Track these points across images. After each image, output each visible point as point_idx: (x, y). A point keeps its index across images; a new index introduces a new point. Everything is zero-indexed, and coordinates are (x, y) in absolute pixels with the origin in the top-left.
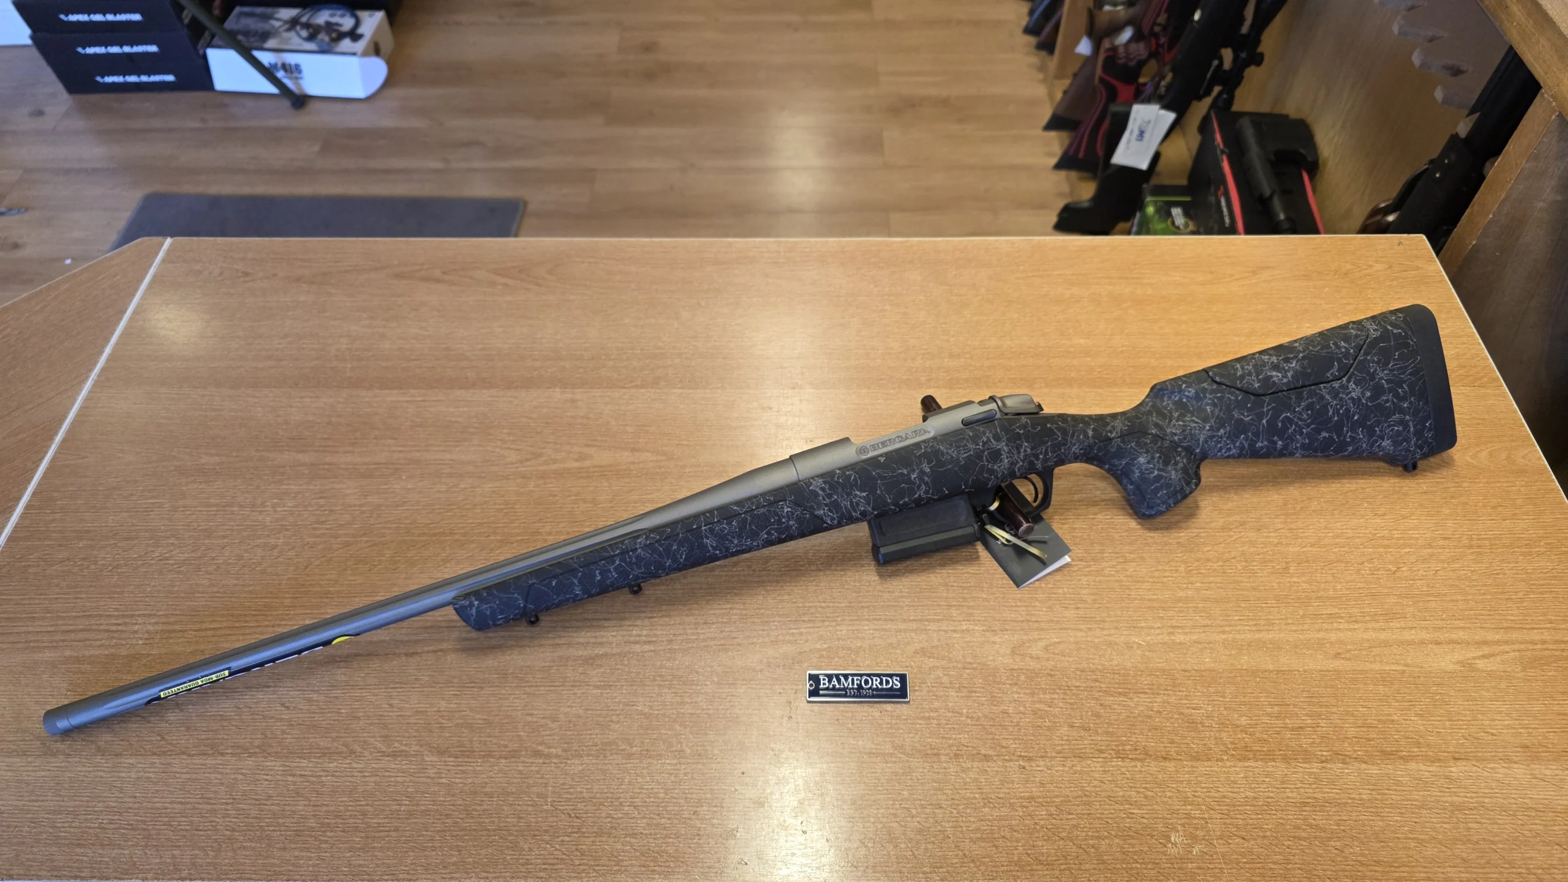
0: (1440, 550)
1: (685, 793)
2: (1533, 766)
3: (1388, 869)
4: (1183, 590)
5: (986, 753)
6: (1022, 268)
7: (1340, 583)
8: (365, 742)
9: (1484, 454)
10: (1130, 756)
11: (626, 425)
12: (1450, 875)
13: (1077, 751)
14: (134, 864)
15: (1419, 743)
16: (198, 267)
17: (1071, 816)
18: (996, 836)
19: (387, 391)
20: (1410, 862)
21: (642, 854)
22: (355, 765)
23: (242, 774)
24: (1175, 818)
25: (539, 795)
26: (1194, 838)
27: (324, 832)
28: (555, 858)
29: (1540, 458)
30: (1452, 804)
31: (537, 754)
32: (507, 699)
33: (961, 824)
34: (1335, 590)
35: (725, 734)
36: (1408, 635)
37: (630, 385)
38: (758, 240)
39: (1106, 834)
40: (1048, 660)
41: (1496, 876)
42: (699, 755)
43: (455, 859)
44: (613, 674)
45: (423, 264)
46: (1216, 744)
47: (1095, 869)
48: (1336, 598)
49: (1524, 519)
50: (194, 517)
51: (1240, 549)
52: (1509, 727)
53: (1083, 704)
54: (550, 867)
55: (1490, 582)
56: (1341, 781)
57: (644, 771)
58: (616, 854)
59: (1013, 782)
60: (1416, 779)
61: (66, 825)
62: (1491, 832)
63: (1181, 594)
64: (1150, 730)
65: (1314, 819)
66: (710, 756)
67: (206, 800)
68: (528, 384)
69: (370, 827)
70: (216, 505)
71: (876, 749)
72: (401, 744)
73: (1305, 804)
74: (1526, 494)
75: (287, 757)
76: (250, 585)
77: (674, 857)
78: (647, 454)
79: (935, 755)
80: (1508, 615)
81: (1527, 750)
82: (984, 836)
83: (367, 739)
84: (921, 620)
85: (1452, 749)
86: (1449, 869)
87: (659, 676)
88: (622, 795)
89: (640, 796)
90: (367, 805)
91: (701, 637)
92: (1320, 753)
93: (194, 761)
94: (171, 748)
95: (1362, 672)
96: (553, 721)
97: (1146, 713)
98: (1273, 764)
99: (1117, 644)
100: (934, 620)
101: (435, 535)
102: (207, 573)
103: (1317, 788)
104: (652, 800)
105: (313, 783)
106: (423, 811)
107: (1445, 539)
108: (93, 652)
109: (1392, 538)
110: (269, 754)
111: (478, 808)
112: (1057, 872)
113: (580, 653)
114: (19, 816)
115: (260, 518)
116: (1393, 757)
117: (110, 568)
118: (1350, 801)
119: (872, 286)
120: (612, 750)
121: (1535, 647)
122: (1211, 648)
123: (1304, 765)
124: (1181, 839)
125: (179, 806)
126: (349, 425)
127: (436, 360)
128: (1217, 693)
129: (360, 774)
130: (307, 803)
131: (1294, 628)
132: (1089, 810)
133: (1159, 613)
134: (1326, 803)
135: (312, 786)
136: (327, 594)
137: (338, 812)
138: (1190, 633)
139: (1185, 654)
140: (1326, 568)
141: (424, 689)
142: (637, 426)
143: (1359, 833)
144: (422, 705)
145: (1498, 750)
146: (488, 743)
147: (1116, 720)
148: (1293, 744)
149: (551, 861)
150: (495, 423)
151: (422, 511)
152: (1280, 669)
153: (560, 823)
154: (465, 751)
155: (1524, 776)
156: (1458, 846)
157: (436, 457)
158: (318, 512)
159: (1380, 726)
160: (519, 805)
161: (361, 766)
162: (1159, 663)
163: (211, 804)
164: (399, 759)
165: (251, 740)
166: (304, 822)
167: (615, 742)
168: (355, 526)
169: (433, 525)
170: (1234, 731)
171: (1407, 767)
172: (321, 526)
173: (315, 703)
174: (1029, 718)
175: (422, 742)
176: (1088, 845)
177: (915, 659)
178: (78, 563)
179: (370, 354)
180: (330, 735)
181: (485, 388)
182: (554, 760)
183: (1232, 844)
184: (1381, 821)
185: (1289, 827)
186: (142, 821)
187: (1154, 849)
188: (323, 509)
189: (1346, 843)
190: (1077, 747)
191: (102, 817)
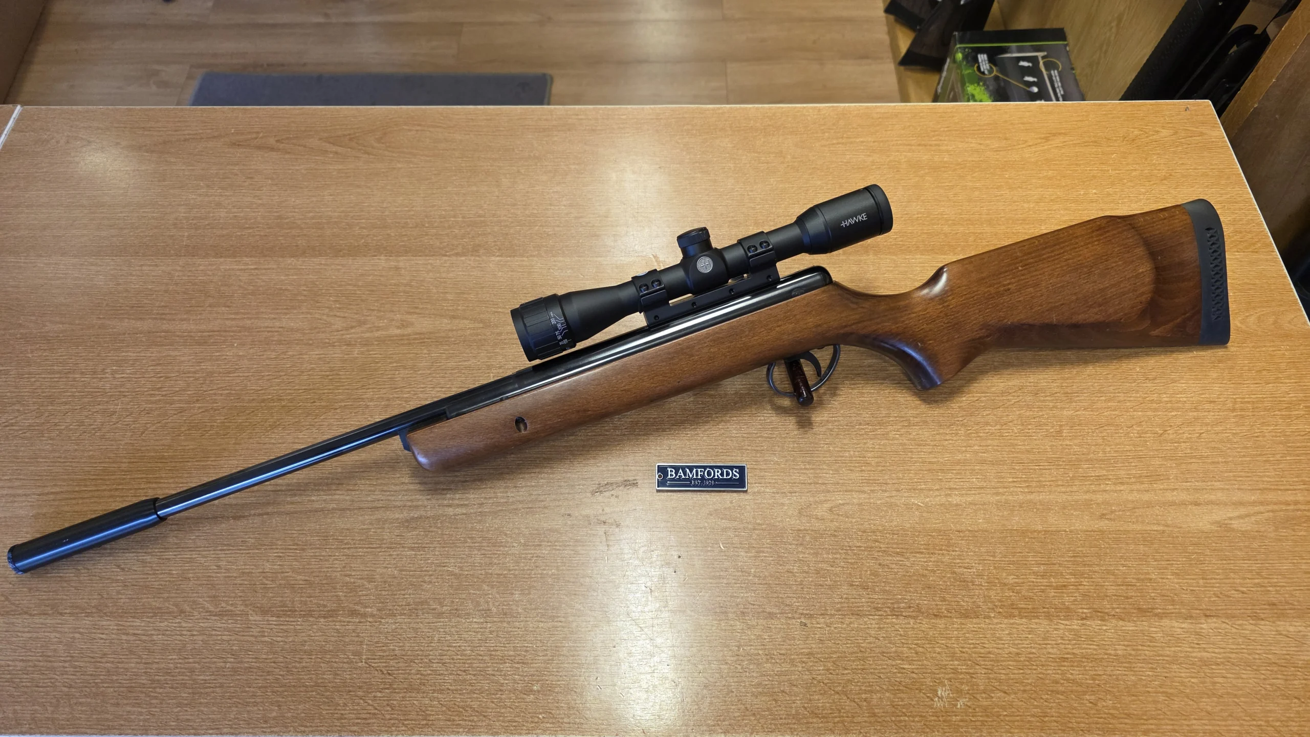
0: (1206, 413)
1: (490, 650)
2: (1279, 623)
4: (962, 451)
5: (771, 611)
6: (827, 134)
7: (1109, 446)
8: (194, 602)
9: (1252, 319)
10: (904, 613)
11: (446, 293)
12: (1194, 727)
13: (855, 609)
15: (1174, 601)
16: (44, 137)
17: (846, 672)
18: (776, 690)
19: (222, 260)
20: (1159, 715)
21: (449, 709)
22: (184, 624)
23: (80, 633)
24: (943, 673)
25: (354, 653)
26: (959, 692)
27: (155, 688)
28: (369, 713)
30: (1201, 660)
31: (353, 613)
32: (326, 560)
34: (1104, 452)
35: (529, 594)
36: (1170, 496)
37: (451, 253)
38: (577, 107)
39: (878, 688)
40: (832, 520)
41: (1237, 728)
42: (505, 614)
43: (274, 714)
44: (427, 536)
45: (258, 133)
46: (985, 601)
47: (865, 722)
48: (1104, 460)
49: (1286, 383)
50: (38, 384)
51: (1018, 413)
52: (1258, 585)
53: (863, 564)
54: (363, 721)
55: (1250, 444)
56: (1100, 637)
57: (452, 630)
58: (424, 709)
59: (794, 639)
60: (1168, 635)
62: (1235, 686)
63: (960, 457)
64: (923, 589)
65: (1072, 674)
66: (515, 615)
67: (46, 658)
68: (355, 252)
69: (197, 683)
70: (59, 372)
72: (228, 604)
73: (1065, 659)
74: (1290, 358)
75: (121, 617)
76: (90, 451)
77: (477, 712)
78: (466, 322)
79: (724, 613)
80: (1265, 476)
81: (1274, 607)
82: (765, 690)
83: (196, 599)
85: (1204, 607)
86: (1194, 722)
87: (468, 537)
88: (431, 653)
89: (449, 653)
90: (195, 663)
91: (511, 500)
93: (35, 621)
94: (14, 608)
95: (1126, 532)
96: (370, 582)
97: (921, 572)
98: (1037, 621)
99: (897, 506)
101: (263, 401)
102: (51, 439)
103: (1076, 644)
104: (459, 657)
105: (144, 641)
106: (247, 668)
107: (1211, 402)
109: (1160, 402)
110: (105, 613)
111: (298, 665)
112: (831, 725)
113: (397, 516)
115: (101, 384)
116: (1148, 614)
118: (1106, 656)
119: (684, 153)
120: (423, 609)
121: (1288, 508)
122: (985, 510)
123: (1065, 622)
124: (947, 692)
125: (21, 664)
126: (185, 293)
127: (269, 228)
128: (988, 552)
129: (189, 633)
130: (139, 660)
131: (1063, 490)
132: (863, 665)
133: (939, 476)
134: (1084, 660)
135: (144, 644)
136: (161, 458)
137: (168, 669)
138: (966, 494)
139: (960, 515)
140: (1097, 431)
141: (250, 551)
142: (456, 293)
143: (1112, 687)
144: (248, 567)
145: (1246, 607)
146: (309, 603)
147: (893, 579)
148: (1056, 602)
149: (364, 716)
150: (323, 291)
151: (252, 378)
152: (1048, 529)
153: (373, 680)
154: (286, 611)
155: (1269, 633)
156: (1204, 700)
157: (266, 324)
158: (154, 379)
159: (1138, 584)
160: (335, 662)
161: (190, 625)
162: (936, 523)
163: (50, 662)
164: (225, 618)
165: (88, 601)
166: (136, 679)
167: (426, 602)
168: (189, 393)
169: (263, 392)
170: (1002, 589)
171: (1161, 624)
172: (157, 393)
173: (148, 565)
174: (812, 577)
175: (247, 602)
176: (861, 698)
177: (709, 521)
179: (207, 222)
180: (162, 595)
181: (314, 256)
182: (369, 619)
183: (994, 699)
184: (1133, 675)
185: (1047, 681)
187: (921, 702)
188: (159, 376)
189: (1101, 696)
190: (855, 604)
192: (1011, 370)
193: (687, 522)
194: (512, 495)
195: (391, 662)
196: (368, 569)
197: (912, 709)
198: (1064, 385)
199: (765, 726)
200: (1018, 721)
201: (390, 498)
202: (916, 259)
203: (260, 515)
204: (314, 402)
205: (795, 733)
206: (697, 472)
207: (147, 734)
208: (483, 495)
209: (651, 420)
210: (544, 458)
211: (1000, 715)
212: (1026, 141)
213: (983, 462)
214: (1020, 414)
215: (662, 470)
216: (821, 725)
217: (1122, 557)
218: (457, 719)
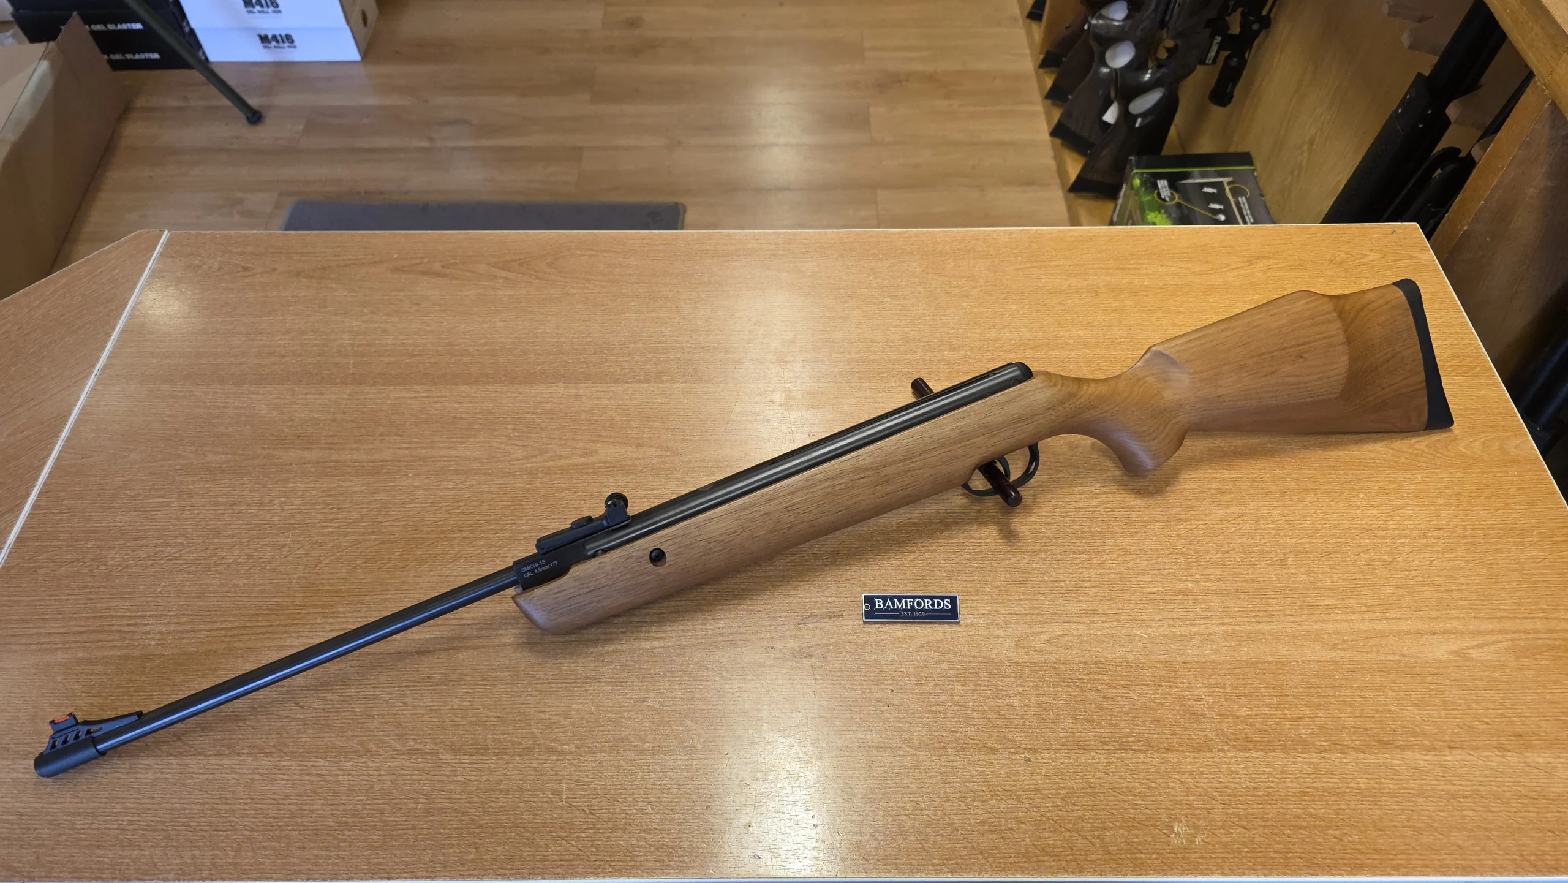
0: (1436, 541)
1: (699, 789)
2: (1527, 754)
4: (1184, 581)
5: (993, 746)
6: (1020, 258)
7: (1337, 574)
8: (380, 740)
9: (1477, 444)
10: (1133, 748)
11: (630, 420)
12: (1445, 862)
13: (1081, 743)
14: (155, 864)
15: (1416, 732)
16: (197, 262)
17: (1076, 808)
18: (1003, 828)
19: (391, 388)
20: (1408, 850)
21: (657, 849)
22: (371, 764)
23: (259, 774)
24: (1179, 809)
25: (554, 792)
26: (1197, 828)
27: (342, 831)
28: (574, 855)
29: (1532, 448)
30: (1448, 792)
31: (550, 751)
32: (518, 696)
34: (1332, 581)
35: (736, 729)
36: (1405, 626)
37: (633, 380)
38: (756, 231)
39: (1111, 825)
40: (1051, 653)
41: (1490, 862)
42: (711, 750)
43: (472, 856)
44: (624, 670)
45: (422, 258)
46: (1217, 735)
47: (1100, 859)
48: (1333, 588)
49: (1516, 509)
50: (201, 516)
51: (1239, 541)
52: (1502, 715)
53: (1086, 697)
54: (567, 863)
55: (1483, 571)
56: (1340, 770)
57: (657, 767)
58: (631, 849)
59: (1018, 774)
60: (1412, 768)
61: (85, 826)
62: (1485, 819)
63: (1182, 586)
64: (1152, 722)
65: (1314, 809)
66: (721, 751)
67: (224, 800)
68: (530, 379)
69: (388, 825)
70: (224, 504)
71: (885, 742)
72: (416, 743)
73: (1305, 793)
74: (1518, 484)
75: (303, 757)
76: (262, 585)
77: (688, 852)
78: (652, 449)
79: (942, 748)
80: (1501, 604)
81: (1521, 738)
82: (992, 828)
83: (381, 737)
85: (1447, 738)
86: (1446, 857)
87: (668, 671)
88: (635, 791)
89: (654, 791)
90: (384, 803)
91: (710, 633)
92: (1318, 743)
93: (211, 762)
94: (188, 748)
95: (1359, 662)
96: (565, 718)
97: (1148, 704)
98: (1273, 754)
99: (1119, 637)
101: (443, 532)
102: (217, 572)
103: (1316, 778)
104: (665, 795)
105: (329, 782)
106: (440, 809)
108: (106, 653)
109: (1388, 529)
110: (285, 753)
111: (494, 805)
112: (1064, 863)
114: (38, 818)
115: (269, 516)
116: (1390, 746)
117: (120, 568)
118: (1348, 790)
119: (871, 278)
120: (624, 746)
121: (1528, 636)
122: (1211, 640)
123: (1303, 755)
124: (1184, 829)
125: (198, 807)
126: (353, 422)
127: (439, 355)
128: (1217, 684)
129: (376, 773)
130: (325, 802)
131: (1292, 619)
132: (1093, 801)
133: (1159, 606)
134: (1326, 794)
135: (329, 785)
136: (337, 592)
137: (357, 811)
138: (1191, 625)
139: (1186, 646)
140: (1323, 559)
141: (437, 687)
142: (642, 421)
143: (1358, 822)
144: (436, 704)
145: (1492, 739)
146: (502, 740)
147: (1120, 712)
148: (1292, 734)
149: (567, 858)
150: (500, 419)
151: (430, 509)
152: (1277, 660)
153: (575, 820)
154: (479, 749)
155: (1518, 764)
156: (1454, 834)
157: (442, 454)
158: (325, 511)
159: (1377, 716)
160: (534, 802)
161: (378, 765)
162: (1161, 655)
163: (230, 804)
164: (414, 757)
165: (266, 740)
166: (321, 822)
167: (627, 738)
168: (363, 524)
169: (442, 523)
170: (1235, 722)
171: (1403, 756)
172: (329, 524)
173: (330, 702)
174: (1034, 711)
175: (436, 740)
176: (1094, 837)
177: (921, 653)
178: (88, 564)
179: (373, 350)
180: (345, 734)
181: (489, 383)
182: (567, 757)
183: (1234, 835)
184: (1378, 809)
185: (1289, 816)
186: (161, 822)
187: (1158, 840)
188: (330, 507)
189: (1345, 831)
190: (1081, 739)
191: (121, 819)
192: (1229, 496)
193: (898, 655)
194: (711, 627)
195: (593, 801)
196: (562, 704)
197: (1147, 846)
198: (1287, 512)
199: (994, 865)
200: (1260, 857)
203: (448, 649)
204: (497, 533)
206: (906, 602)
207: (337, 879)
208: (681, 628)
209: (853, 549)
210: (743, 589)
211: (1241, 851)
212: (1228, 265)
213: (1205, 592)
214: (1241, 541)
215: (869, 600)
216: (1052, 864)
217: (1358, 688)
218: (666, 859)
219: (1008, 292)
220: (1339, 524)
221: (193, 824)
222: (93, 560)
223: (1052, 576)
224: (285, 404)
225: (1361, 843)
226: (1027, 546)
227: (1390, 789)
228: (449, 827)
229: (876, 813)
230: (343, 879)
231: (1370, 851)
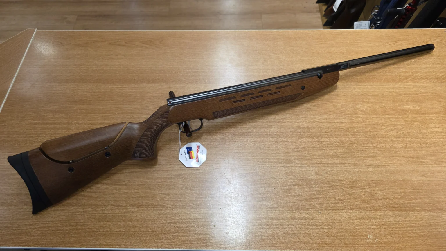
1: (211, 220)
3: (439, 247)
4: (372, 153)
5: (308, 208)
6: (317, 40)
7: (424, 151)
10: (355, 209)
13: (337, 207)
17: (336, 229)
18: (311, 235)
19: (109, 84)
21: (198, 240)
22: (106, 210)
23: (70, 212)
24: (370, 230)
25: (165, 220)
26: (376, 237)
27: (97, 232)
31: (163, 207)
32: (153, 188)
33: (301, 231)
34: (422, 153)
38: (228, 31)
39: (347, 235)
40: (327, 177)
42: (215, 207)
43: (139, 241)
44: (187, 180)
45: (118, 40)
46: (383, 205)
47: (343, 246)
48: (422, 156)
51: (391, 139)
53: (339, 192)
54: (169, 244)
56: (424, 218)
57: (198, 213)
58: (190, 240)
59: (316, 217)
61: (16, 229)
63: (371, 154)
64: (361, 201)
65: (415, 231)
67: (59, 221)
68: (154, 81)
69: (112, 230)
70: (57, 123)
71: (272, 206)
72: (120, 203)
73: (412, 226)
75: (84, 207)
79: (291, 208)
82: (308, 235)
83: (109, 201)
84: (286, 163)
87: (201, 181)
88: (191, 221)
89: (197, 221)
90: (110, 223)
92: (417, 209)
95: (432, 181)
96: (168, 196)
97: (360, 195)
98: (402, 212)
99: (350, 171)
100: (290, 163)
103: (416, 220)
104: (201, 222)
105: (93, 215)
106: (128, 225)
110: (79, 206)
111: (146, 224)
112: (331, 247)
113: (176, 173)
116: (441, 210)
117: (24, 144)
118: (427, 225)
119: (267, 47)
120: (187, 205)
123: (412, 213)
124: (372, 237)
126: (98, 96)
127: (125, 73)
128: (383, 188)
129: (108, 213)
130: (92, 222)
131: (409, 166)
132: (341, 227)
133: (364, 161)
134: (419, 226)
135: (93, 217)
137: (101, 225)
138: (374, 168)
139: (373, 175)
140: (419, 146)
141: (127, 185)
143: (430, 235)
144: (126, 191)
146: (148, 203)
147: (350, 197)
148: (408, 205)
149: (169, 242)
152: (403, 180)
153: (172, 230)
154: (140, 205)
157: (126, 107)
158: (89, 125)
159: (437, 200)
160: (158, 223)
161: (108, 210)
162: (364, 178)
164: (120, 208)
166: (91, 229)
167: (188, 203)
170: (389, 201)
173: (92, 189)
174: (321, 196)
175: (127, 203)
176: (341, 239)
177: (284, 176)
178: (14, 142)
179: (103, 71)
180: (97, 200)
181: (141, 83)
182: (169, 209)
183: (388, 239)
184: (437, 231)
185: (407, 233)
186: (40, 228)
187: (363, 240)
188: (91, 124)
189: (426, 239)
190: (337, 206)
191: (27, 226)
192: (388, 124)
193: (276, 177)
195: (177, 223)
196: (167, 191)
197: (359, 243)
198: (407, 129)
199: (308, 248)
200: (397, 247)
201: (173, 167)
202: (352, 84)
203: (129, 172)
205: (319, 250)
211: (391, 245)
212: (388, 43)
213: (379, 156)
214: (392, 140)
216: (328, 247)
217: (430, 190)
218: (201, 243)
219: (313, 52)
220: (425, 134)
221: (51, 228)
222: (16, 141)
223: (328, 151)
224: (75, 89)
225: (431, 243)
226: (320, 140)
227: (441, 224)
228: (131, 231)
229: (270, 229)
230: (98, 247)
231: (434, 245)
